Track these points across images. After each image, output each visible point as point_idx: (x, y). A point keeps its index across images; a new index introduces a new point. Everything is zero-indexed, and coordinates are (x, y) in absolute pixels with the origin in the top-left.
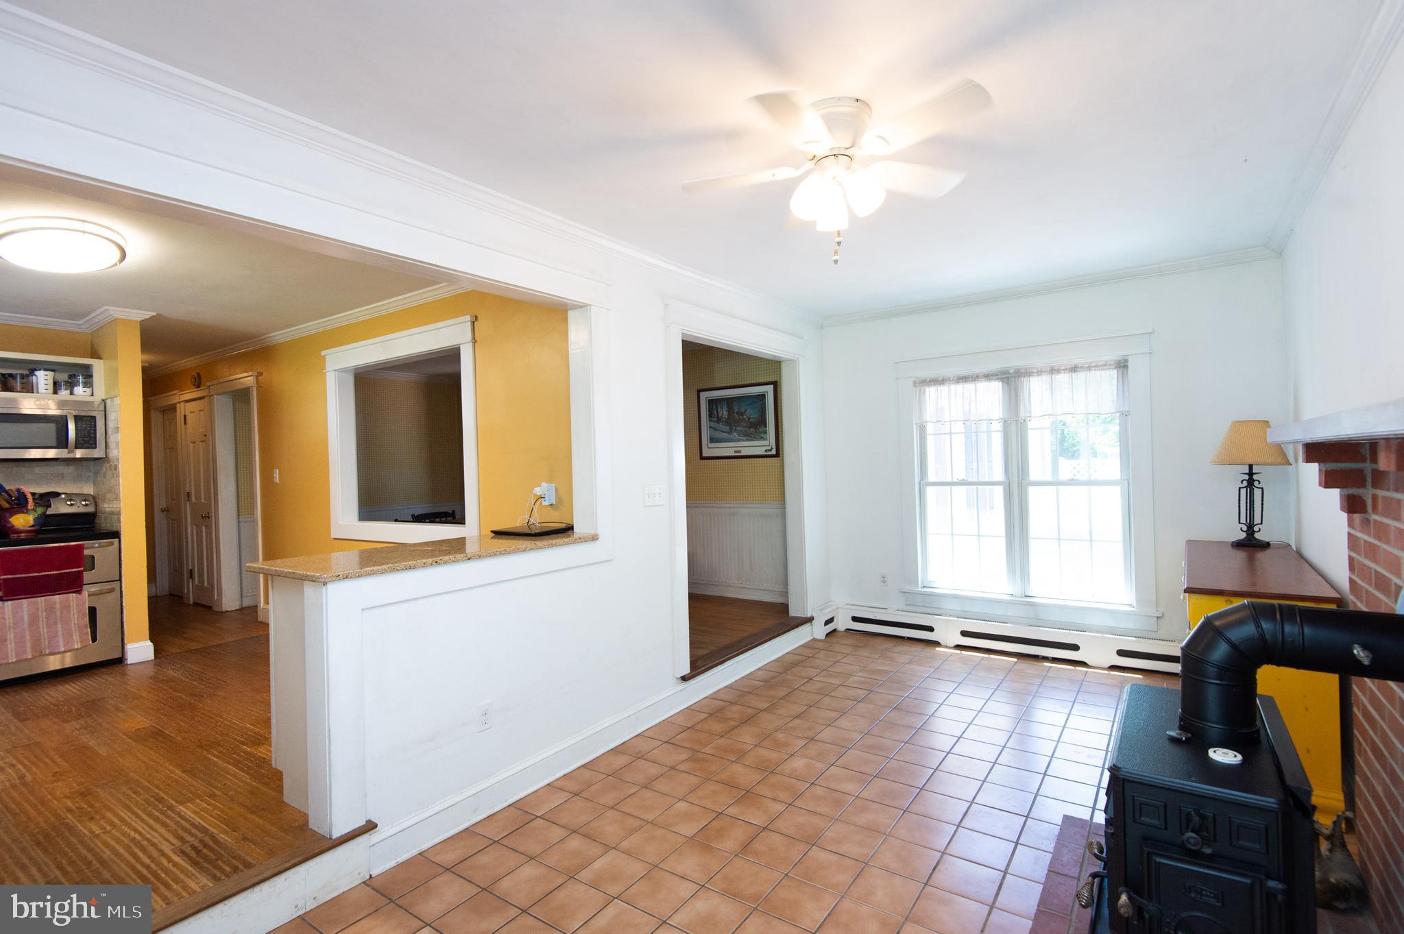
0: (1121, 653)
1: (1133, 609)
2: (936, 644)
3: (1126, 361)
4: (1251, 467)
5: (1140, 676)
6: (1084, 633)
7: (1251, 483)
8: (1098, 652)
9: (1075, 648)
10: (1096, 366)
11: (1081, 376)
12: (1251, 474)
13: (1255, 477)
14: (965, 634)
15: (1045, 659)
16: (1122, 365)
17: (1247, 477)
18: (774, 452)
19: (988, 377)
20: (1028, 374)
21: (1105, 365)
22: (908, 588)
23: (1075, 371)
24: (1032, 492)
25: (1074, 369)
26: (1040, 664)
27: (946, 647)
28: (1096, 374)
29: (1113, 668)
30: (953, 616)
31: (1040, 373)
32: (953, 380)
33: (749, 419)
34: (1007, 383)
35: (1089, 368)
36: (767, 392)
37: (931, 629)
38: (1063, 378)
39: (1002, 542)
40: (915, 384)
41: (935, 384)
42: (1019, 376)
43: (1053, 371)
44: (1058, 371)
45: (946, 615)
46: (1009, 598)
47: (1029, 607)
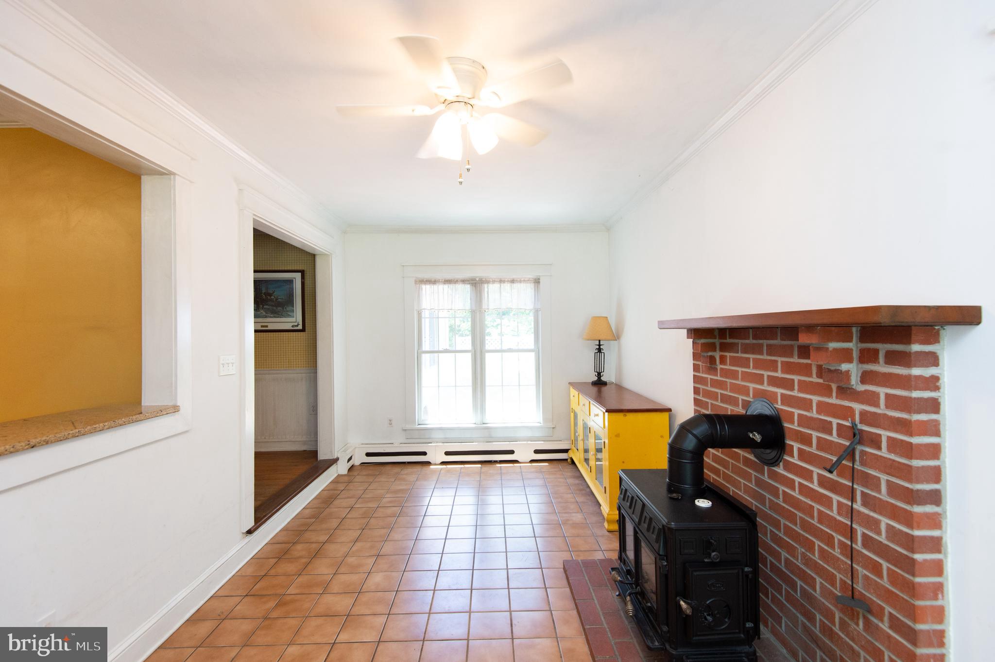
0: (537, 452)
1: (540, 425)
2: (428, 463)
3: (539, 279)
4: (600, 341)
5: (547, 464)
6: (516, 442)
7: (599, 350)
8: (524, 454)
9: (512, 452)
10: (524, 281)
11: (516, 285)
12: (599, 345)
13: (601, 347)
14: (447, 453)
15: (496, 462)
16: (537, 281)
17: (598, 347)
18: (300, 327)
19: (464, 281)
20: (488, 282)
21: (528, 280)
22: (408, 427)
23: (513, 283)
24: (488, 356)
25: (513, 281)
26: (494, 466)
27: (435, 464)
28: (522, 286)
29: (532, 461)
30: (440, 443)
31: (494, 282)
32: (442, 282)
33: (276, 300)
34: (475, 286)
35: (520, 282)
36: (295, 278)
37: (424, 454)
38: (507, 286)
39: (470, 391)
40: (416, 282)
41: (429, 284)
42: (482, 283)
43: (501, 281)
44: (504, 282)
45: (434, 443)
46: (474, 426)
47: (486, 430)
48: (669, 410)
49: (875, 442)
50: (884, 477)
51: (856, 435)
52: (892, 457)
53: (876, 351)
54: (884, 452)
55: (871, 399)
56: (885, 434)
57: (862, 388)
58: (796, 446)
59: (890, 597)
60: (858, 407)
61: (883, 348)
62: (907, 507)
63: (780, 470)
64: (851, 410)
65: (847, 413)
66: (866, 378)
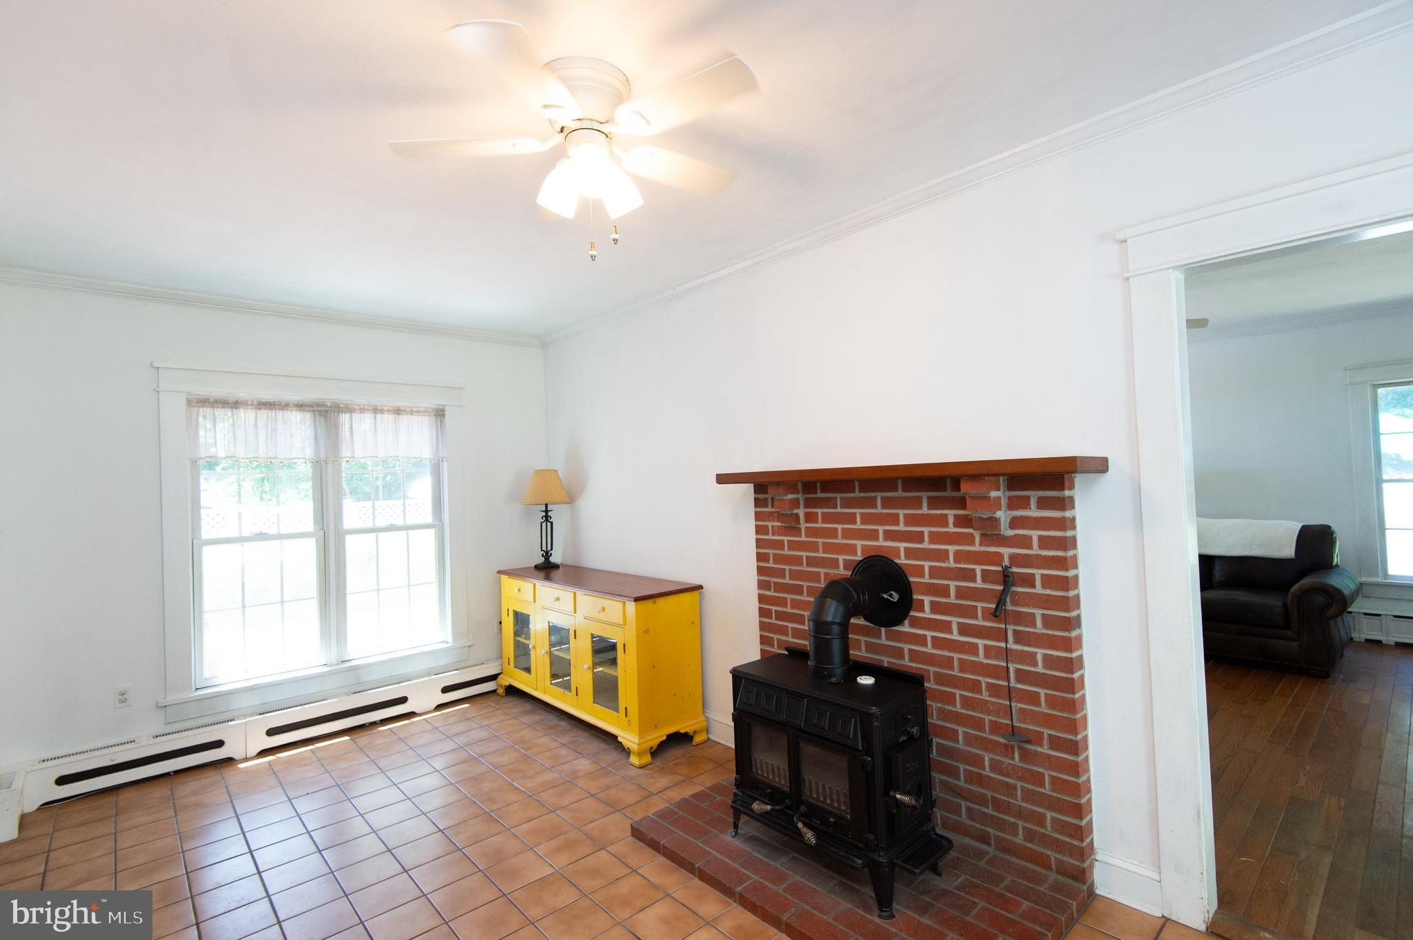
0: (446, 690)
1: (447, 645)
2: (229, 761)
3: (443, 410)
4: (546, 505)
5: (467, 705)
6: (410, 682)
7: (547, 518)
8: (424, 697)
9: (403, 700)
10: (418, 411)
11: (404, 418)
12: (547, 511)
13: (549, 514)
14: (271, 732)
15: (373, 724)
16: (440, 414)
17: (544, 514)
19: (300, 406)
20: (349, 409)
21: (426, 412)
22: (172, 698)
23: (399, 414)
24: (350, 540)
25: (398, 411)
27: (246, 759)
28: (416, 419)
29: (440, 707)
30: (252, 715)
31: (362, 410)
32: (252, 405)
34: (325, 417)
35: (412, 412)
37: (219, 744)
38: (388, 418)
39: (313, 607)
40: (190, 403)
41: (223, 407)
42: (339, 412)
43: (376, 410)
44: (382, 411)
45: (239, 718)
46: (326, 669)
47: (352, 674)
48: (700, 587)
49: (1029, 581)
50: (1038, 613)
51: (1007, 578)
52: (1048, 592)
53: (1028, 498)
54: (1039, 589)
55: (1025, 542)
56: (1038, 573)
57: (1011, 533)
58: (927, 600)
59: (1048, 720)
60: (1006, 551)
61: (1034, 495)
62: (1065, 634)
63: (906, 628)
64: (1000, 556)
65: (996, 559)
66: (1014, 523)
